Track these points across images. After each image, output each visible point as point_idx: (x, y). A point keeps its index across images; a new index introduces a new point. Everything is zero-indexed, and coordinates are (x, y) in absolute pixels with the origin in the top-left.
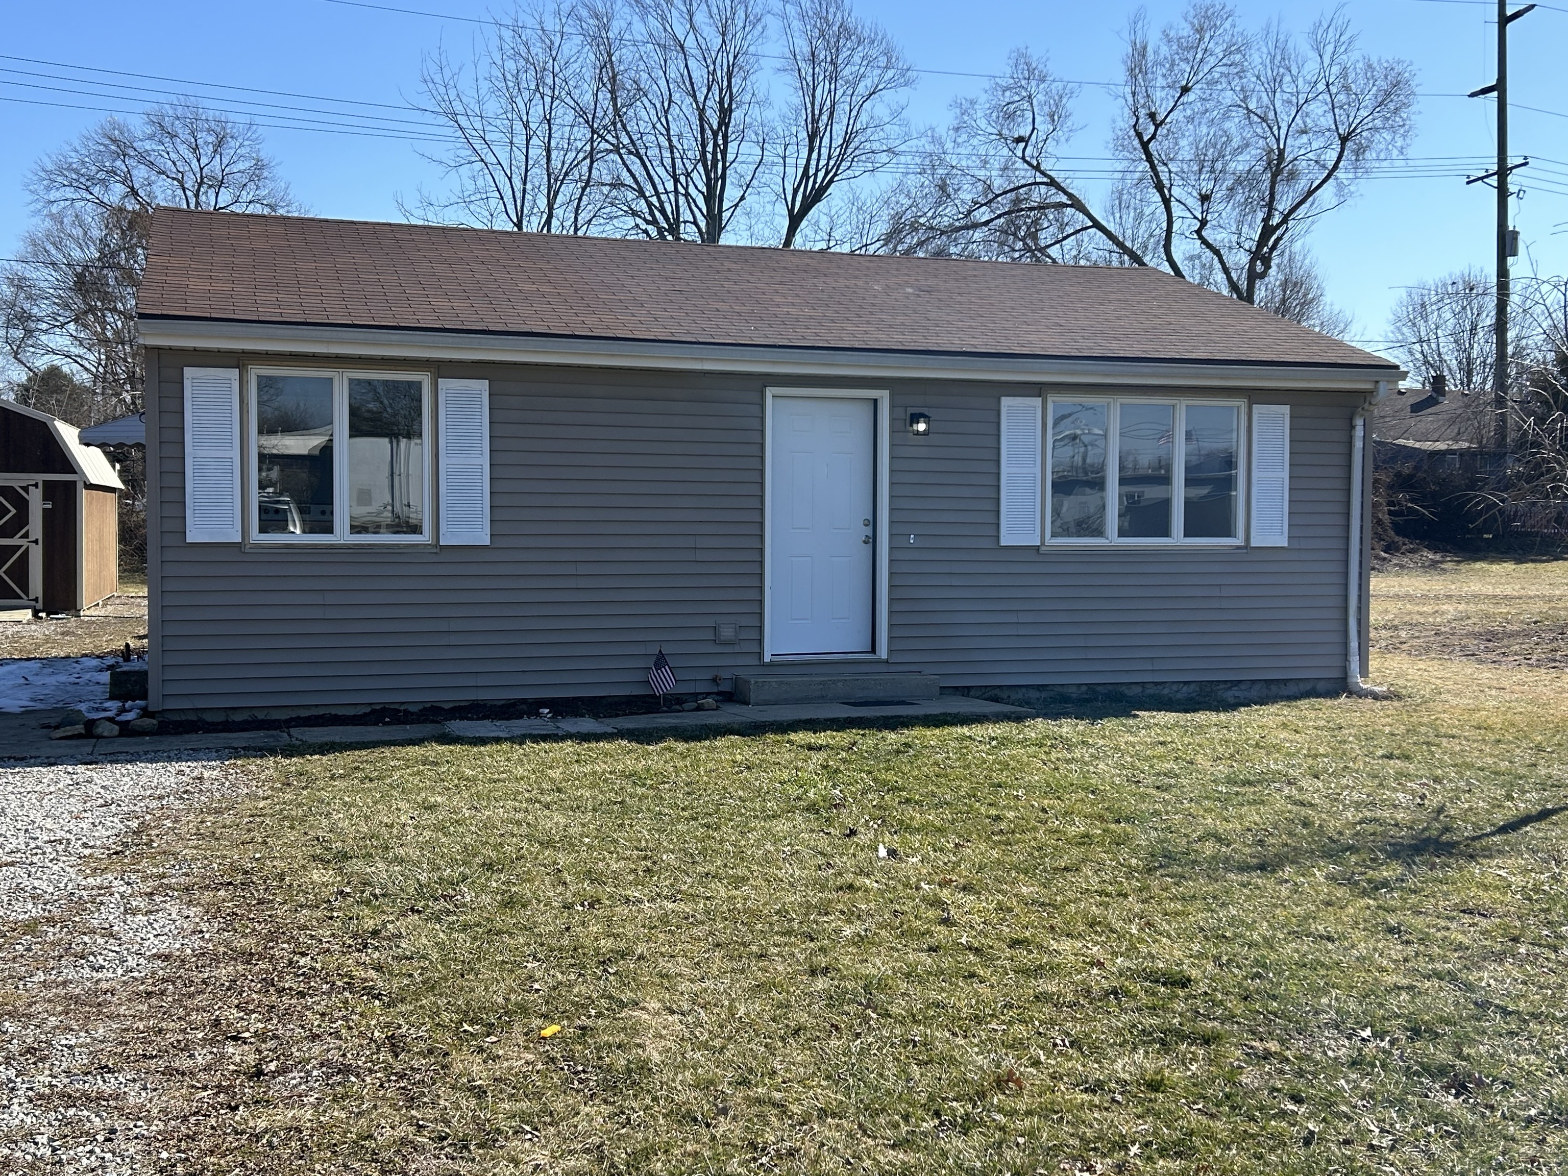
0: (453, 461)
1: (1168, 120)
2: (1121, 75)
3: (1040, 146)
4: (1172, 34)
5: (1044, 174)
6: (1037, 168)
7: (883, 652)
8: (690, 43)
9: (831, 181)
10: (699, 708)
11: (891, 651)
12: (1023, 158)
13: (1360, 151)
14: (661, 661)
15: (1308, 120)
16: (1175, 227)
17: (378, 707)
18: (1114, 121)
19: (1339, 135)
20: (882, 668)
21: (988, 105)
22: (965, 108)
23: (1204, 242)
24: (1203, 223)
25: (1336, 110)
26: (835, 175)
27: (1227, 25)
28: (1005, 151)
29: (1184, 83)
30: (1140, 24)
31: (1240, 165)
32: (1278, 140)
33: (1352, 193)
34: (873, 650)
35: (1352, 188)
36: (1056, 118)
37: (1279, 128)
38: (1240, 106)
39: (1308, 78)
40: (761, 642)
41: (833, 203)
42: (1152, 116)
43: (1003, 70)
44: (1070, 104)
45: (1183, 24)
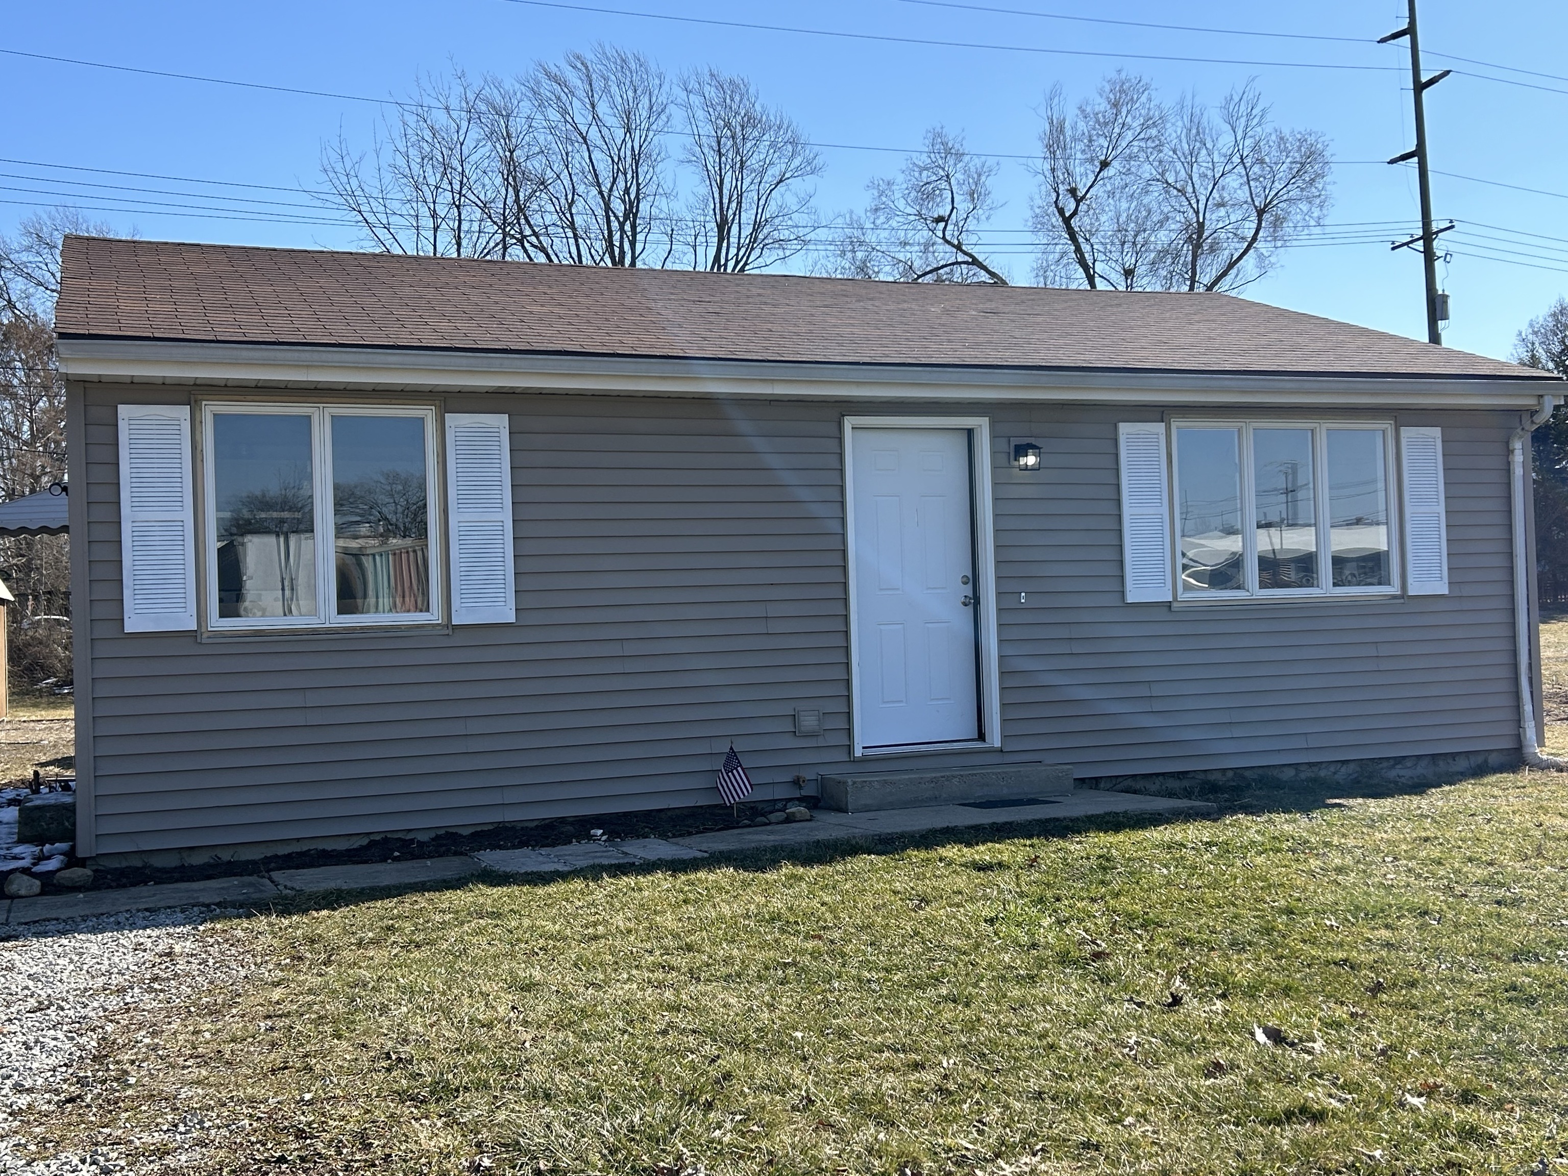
0: (467, 517)
1: (1088, 196)
2: (1039, 150)
3: (961, 224)
4: (1088, 109)
5: (965, 253)
6: (959, 247)
7: (995, 739)
8: (593, 134)
10: (789, 820)
11: (1004, 737)
12: (944, 238)
13: (1277, 223)
14: (732, 760)
15: (1225, 195)
17: (378, 838)
18: (1032, 199)
19: (1256, 207)
21: (905, 186)
22: (883, 189)
25: (1251, 183)
26: (746, 264)
27: (1144, 99)
28: (926, 233)
29: (1103, 158)
30: (1056, 100)
31: (1162, 238)
32: (1197, 213)
33: (1272, 265)
34: (981, 737)
35: (1273, 259)
36: (975, 196)
37: (1198, 201)
38: (1158, 180)
39: (1224, 151)
40: (849, 732)
42: (1073, 192)
43: (920, 149)
44: (989, 182)
45: (1099, 100)
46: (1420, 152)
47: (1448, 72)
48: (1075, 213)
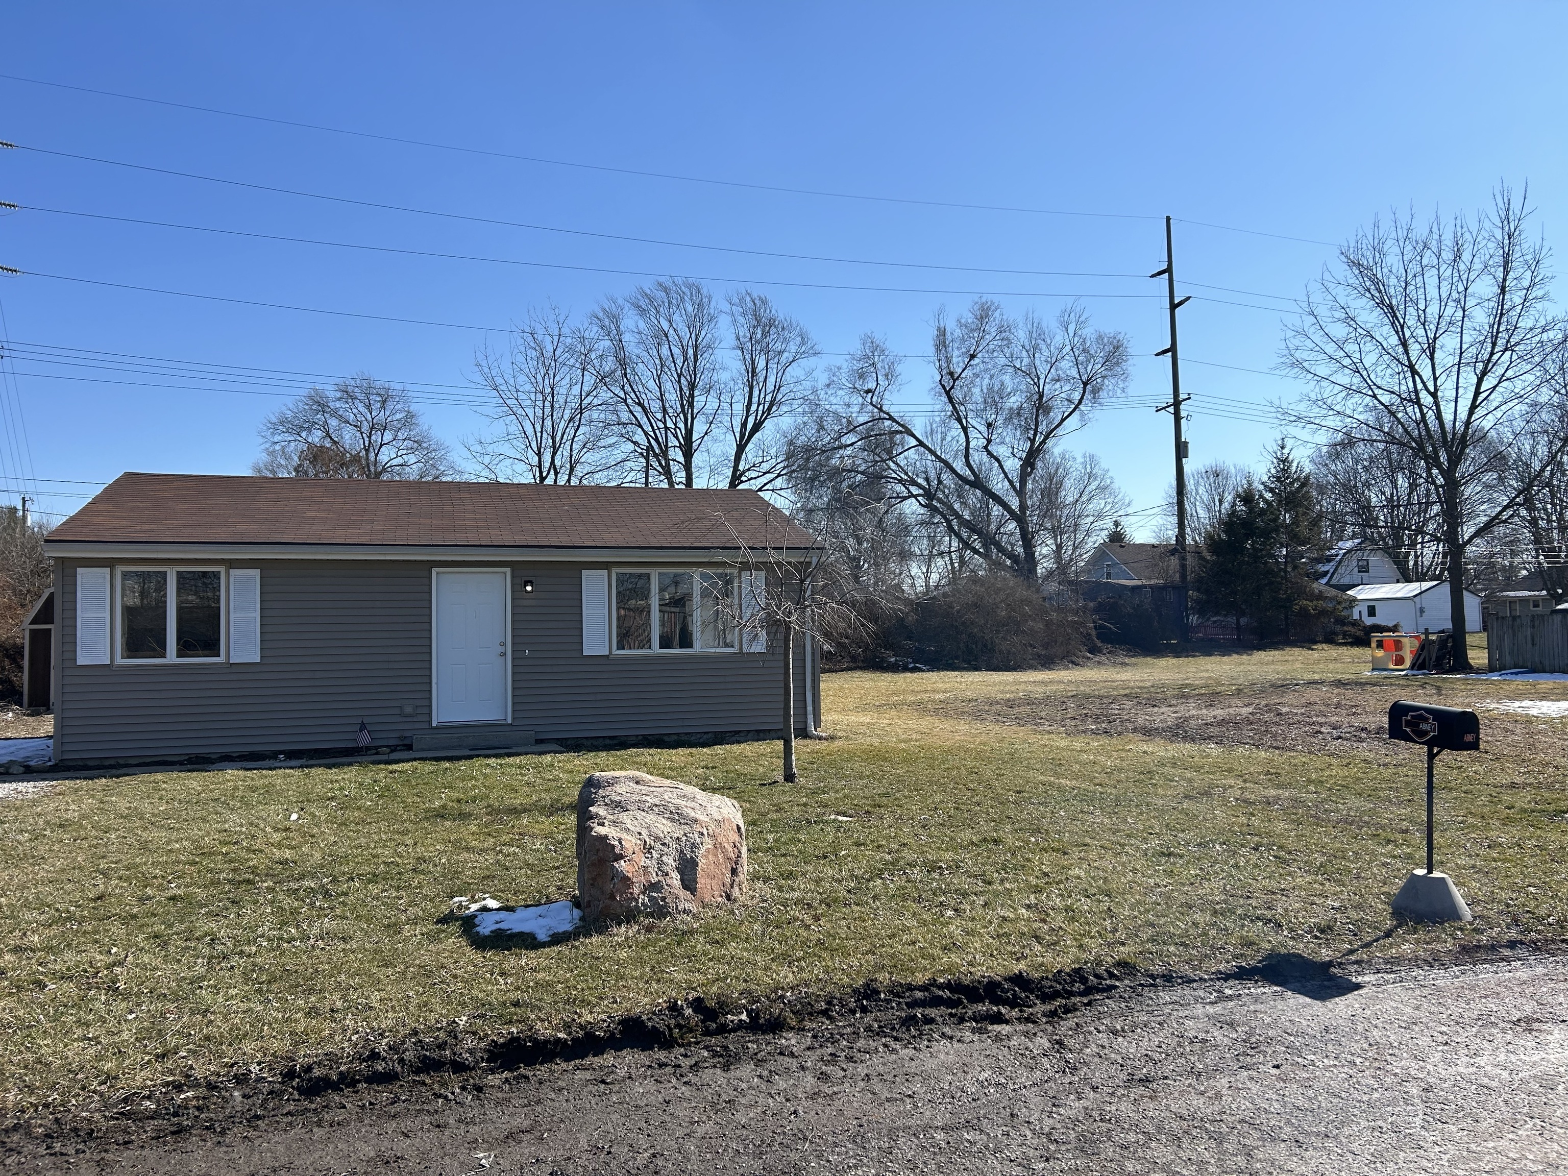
0: (238, 615)
1: (963, 375)
2: (931, 347)
3: (882, 394)
4: (963, 321)
5: (885, 412)
6: (881, 410)
9: (766, 418)
11: (514, 719)
12: (871, 403)
13: (1095, 392)
14: (363, 726)
15: (1060, 372)
16: (972, 445)
19: (1082, 381)
20: (508, 729)
22: (833, 371)
23: (990, 453)
24: (989, 441)
25: (1079, 365)
27: (997, 314)
28: (860, 399)
29: (972, 352)
30: (942, 315)
31: (1013, 402)
33: (1090, 419)
35: (1090, 416)
36: (890, 377)
37: (1039, 379)
38: (1009, 366)
39: (1057, 346)
40: (430, 714)
41: (766, 432)
42: (951, 374)
43: (856, 348)
44: (899, 368)
45: (970, 315)
46: (1173, 349)
47: (1189, 298)
48: (952, 387)
